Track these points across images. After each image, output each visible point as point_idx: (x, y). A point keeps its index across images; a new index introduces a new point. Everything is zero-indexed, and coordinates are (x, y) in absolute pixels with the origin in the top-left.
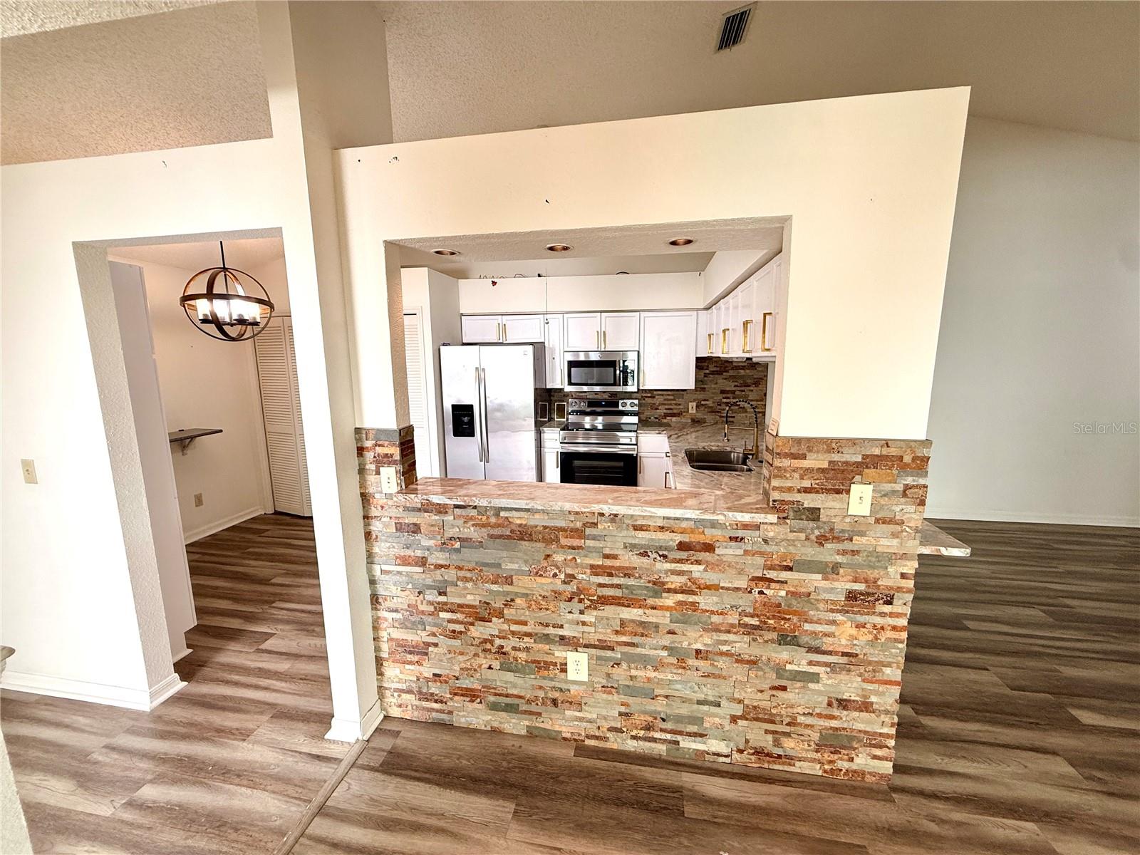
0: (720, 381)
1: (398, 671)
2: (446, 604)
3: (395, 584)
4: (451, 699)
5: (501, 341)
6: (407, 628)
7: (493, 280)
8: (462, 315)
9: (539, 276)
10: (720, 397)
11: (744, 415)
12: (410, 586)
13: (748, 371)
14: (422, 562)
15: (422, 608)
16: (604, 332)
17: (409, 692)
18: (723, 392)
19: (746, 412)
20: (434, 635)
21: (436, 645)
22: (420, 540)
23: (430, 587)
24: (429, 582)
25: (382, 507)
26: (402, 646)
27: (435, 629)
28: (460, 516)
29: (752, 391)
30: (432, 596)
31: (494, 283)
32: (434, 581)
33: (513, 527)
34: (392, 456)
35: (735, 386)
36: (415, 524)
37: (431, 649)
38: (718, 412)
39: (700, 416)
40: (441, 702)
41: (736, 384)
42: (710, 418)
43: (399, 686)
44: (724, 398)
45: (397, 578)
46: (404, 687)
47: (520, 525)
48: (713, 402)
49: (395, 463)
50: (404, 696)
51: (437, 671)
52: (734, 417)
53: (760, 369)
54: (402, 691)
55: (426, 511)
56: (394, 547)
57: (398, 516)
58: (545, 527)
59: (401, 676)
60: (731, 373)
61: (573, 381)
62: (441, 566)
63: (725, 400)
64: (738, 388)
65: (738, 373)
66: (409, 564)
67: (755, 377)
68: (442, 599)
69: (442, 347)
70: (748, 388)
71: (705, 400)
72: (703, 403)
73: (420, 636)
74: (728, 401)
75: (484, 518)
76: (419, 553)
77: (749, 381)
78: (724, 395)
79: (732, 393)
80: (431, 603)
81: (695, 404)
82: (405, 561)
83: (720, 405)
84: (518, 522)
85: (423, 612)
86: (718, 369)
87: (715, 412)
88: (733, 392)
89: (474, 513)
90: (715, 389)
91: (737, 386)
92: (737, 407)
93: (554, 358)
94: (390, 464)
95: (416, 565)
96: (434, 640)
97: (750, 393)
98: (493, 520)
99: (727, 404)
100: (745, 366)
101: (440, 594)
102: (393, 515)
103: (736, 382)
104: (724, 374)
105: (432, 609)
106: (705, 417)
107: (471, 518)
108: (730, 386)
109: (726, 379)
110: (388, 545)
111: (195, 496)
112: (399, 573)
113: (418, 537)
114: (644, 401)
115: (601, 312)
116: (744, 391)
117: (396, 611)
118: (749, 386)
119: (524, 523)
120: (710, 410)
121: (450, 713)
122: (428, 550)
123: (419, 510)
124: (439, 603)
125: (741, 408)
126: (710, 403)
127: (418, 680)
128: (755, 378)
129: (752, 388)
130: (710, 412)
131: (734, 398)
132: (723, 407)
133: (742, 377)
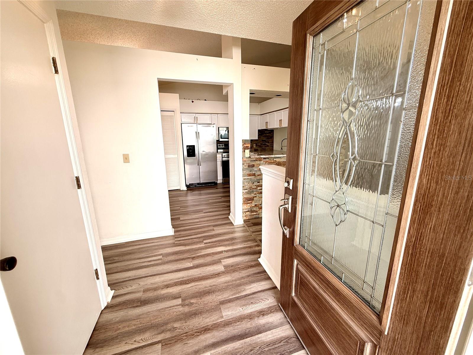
0: (262, 137)
1: (245, 207)
2: (259, 185)
3: (246, 182)
4: (259, 210)
5: (195, 123)
6: (249, 194)
7: (192, 100)
8: (181, 113)
9: (205, 100)
11: (268, 147)
12: (250, 182)
14: (254, 175)
15: (253, 187)
17: (248, 211)
18: (263, 141)
20: (256, 194)
21: (256, 197)
22: (254, 169)
23: (256, 181)
24: (255, 180)
25: (245, 161)
26: (247, 199)
27: (256, 193)
28: (264, 161)
29: (270, 140)
30: (256, 184)
31: (193, 102)
32: (257, 179)
33: (276, 162)
34: (248, 147)
35: (266, 139)
36: (253, 165)
37: (254, 198)
39: (257, 148)
40: (257, 212)
42: (259, 149)
43: (246, 211)
44: (263, 142)
45: (247, 180)
46: (247, 210)
47: (278, 162)
49: (249, 149)
50: (247, 213)
51: (256, 204)
52: (265, 148)
54: (247, 212)
55: (256, 161)
56: (247, 172)
57: (249, 163)
58: (284, 162)
59: (246, 208)
60: (265, 135)
61: (222, 137)
62: (259, 175)
63: (263, 143)
66: (251, 176)
67: (271, 136)
68: (258, 184)
72: (257, 144)
73: (253, 195)
75: (270, 161)
76: (254, 172)
77: (269, 137)
80: (256, 185)
81: (255, 145)
82: (249, 175)
84: (278, 161)
85: (253, 189)
86: (261, 134)
89: (268, 160)
90: (260, 140)
92: (266, 145)
94: (248, 149)
95: (253, 176)
96: (255, 195)
98: (272, 161)
99: (264, 144)
101: (258, 183)
102: (248, 163)
104: (263, 135)
105: (256, 187)
107: (267, 161)
108: (264, 139)
110: (245, 171)
112: (248, 179)
113: (253, 168)
117: (246, 189)
119: (279, 161)
120: (259, 146)
121: (259, 214)
122: (256, 171)
123: (255, 161)
124: (257, 185)
126: (259, 144)
127: (251, 207)
131: (266, 142)
132: (263, 145)
133: (267, 136)
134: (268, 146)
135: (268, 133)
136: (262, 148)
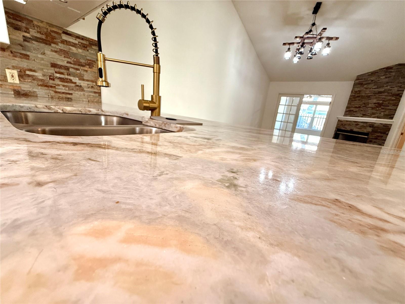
0: (48, 52)
10: (52, 71)
11: (82, 93)
13: (80, 51)
18: (54, 65)
19: (83, 90)
29: (87, 71)
35: (68, 62)
38: (51, 87)
41: (69, 60)
44: (56, 72)
48: (44, 75)
52: (71, 94)
53: (92, 52)
63: (58, 75)
64: (72, 66)
65: (70, 49)
67: (88, 58)
70: (82, 68)
71: (31, 70)
72: (28, 72)
74: (62, 76)
77: (82, 61)
78: (57, 70)
79: (65, 69)
83: (54, 80)
86: (44, 37)
87: (46, 86)
88: (67, 69)
90: (42, 59)
91: (70, 63)
92: (73, 85)
97: (85, 73)
99: (62, 79)
100: (76, 44)
103: (69, 58)
104: (53, 45)
106: (35, 90)
108: (62, 61)
109: (56, 52)
116: (77, 69)
118: (83, 66)
125: (78, 86)
126: (39, 75)
128: (88, 60)
129: (86, 69)
130: (41, 85)
131: (68, 75)
132: (57, 82)
133: (74, 54)
134: (80, 88)
135: (74, 45)
136: (56, 92)
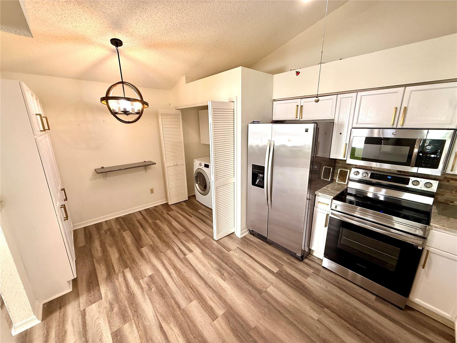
5: (298, 119)
7: (297, 71)
8: (275, 100)
16: (405, 108)
31: (298, 73)
69: (250, 125)
93: (341, 134)
111: (150, 189)
114: (447, 183)
115: (405, 86)
